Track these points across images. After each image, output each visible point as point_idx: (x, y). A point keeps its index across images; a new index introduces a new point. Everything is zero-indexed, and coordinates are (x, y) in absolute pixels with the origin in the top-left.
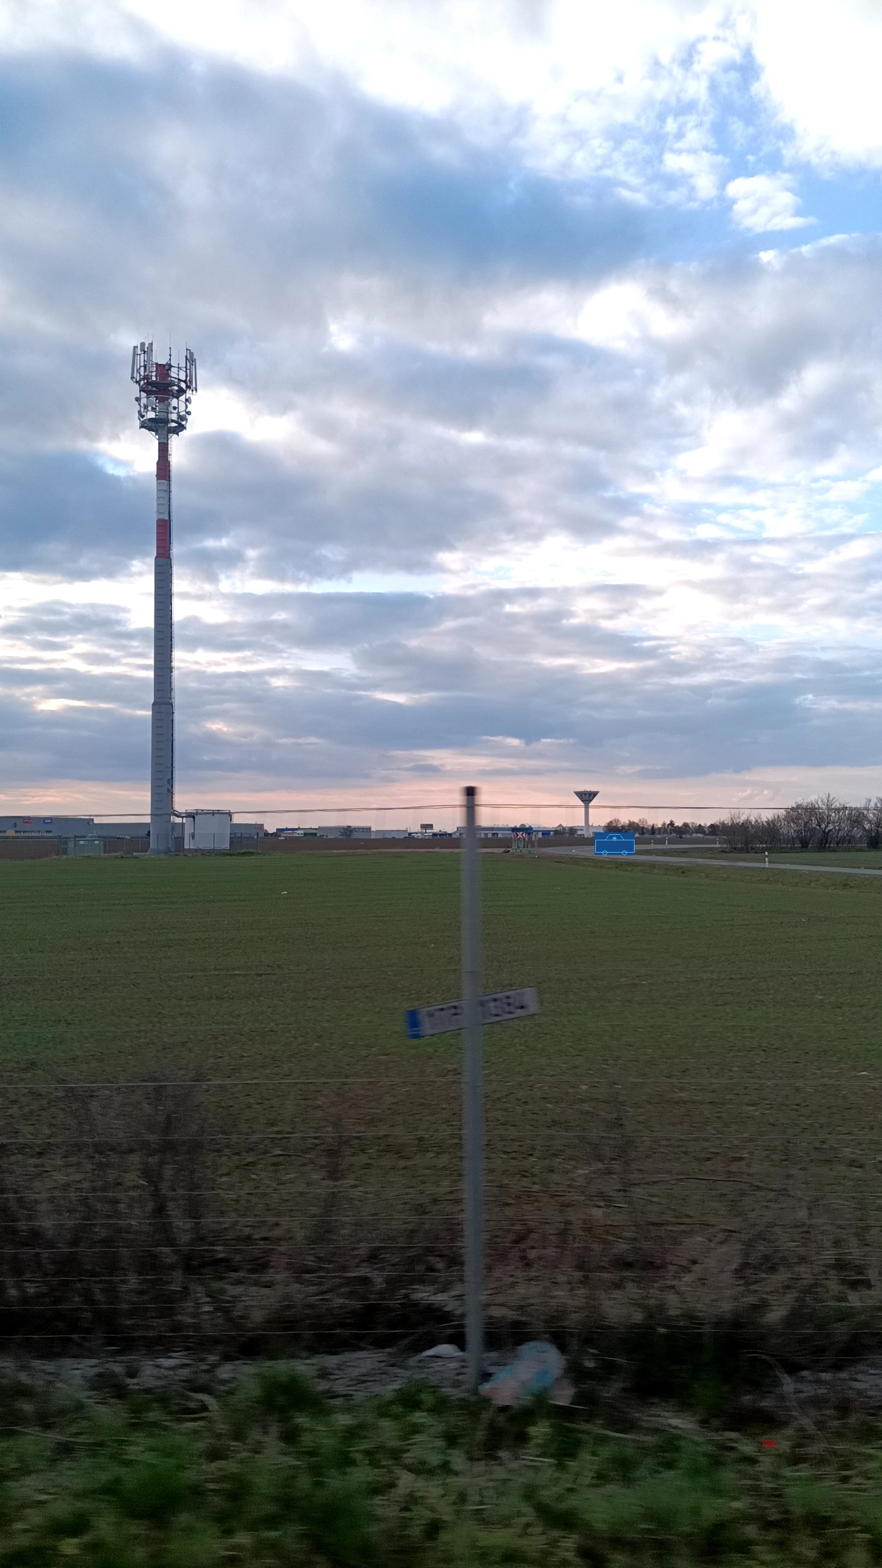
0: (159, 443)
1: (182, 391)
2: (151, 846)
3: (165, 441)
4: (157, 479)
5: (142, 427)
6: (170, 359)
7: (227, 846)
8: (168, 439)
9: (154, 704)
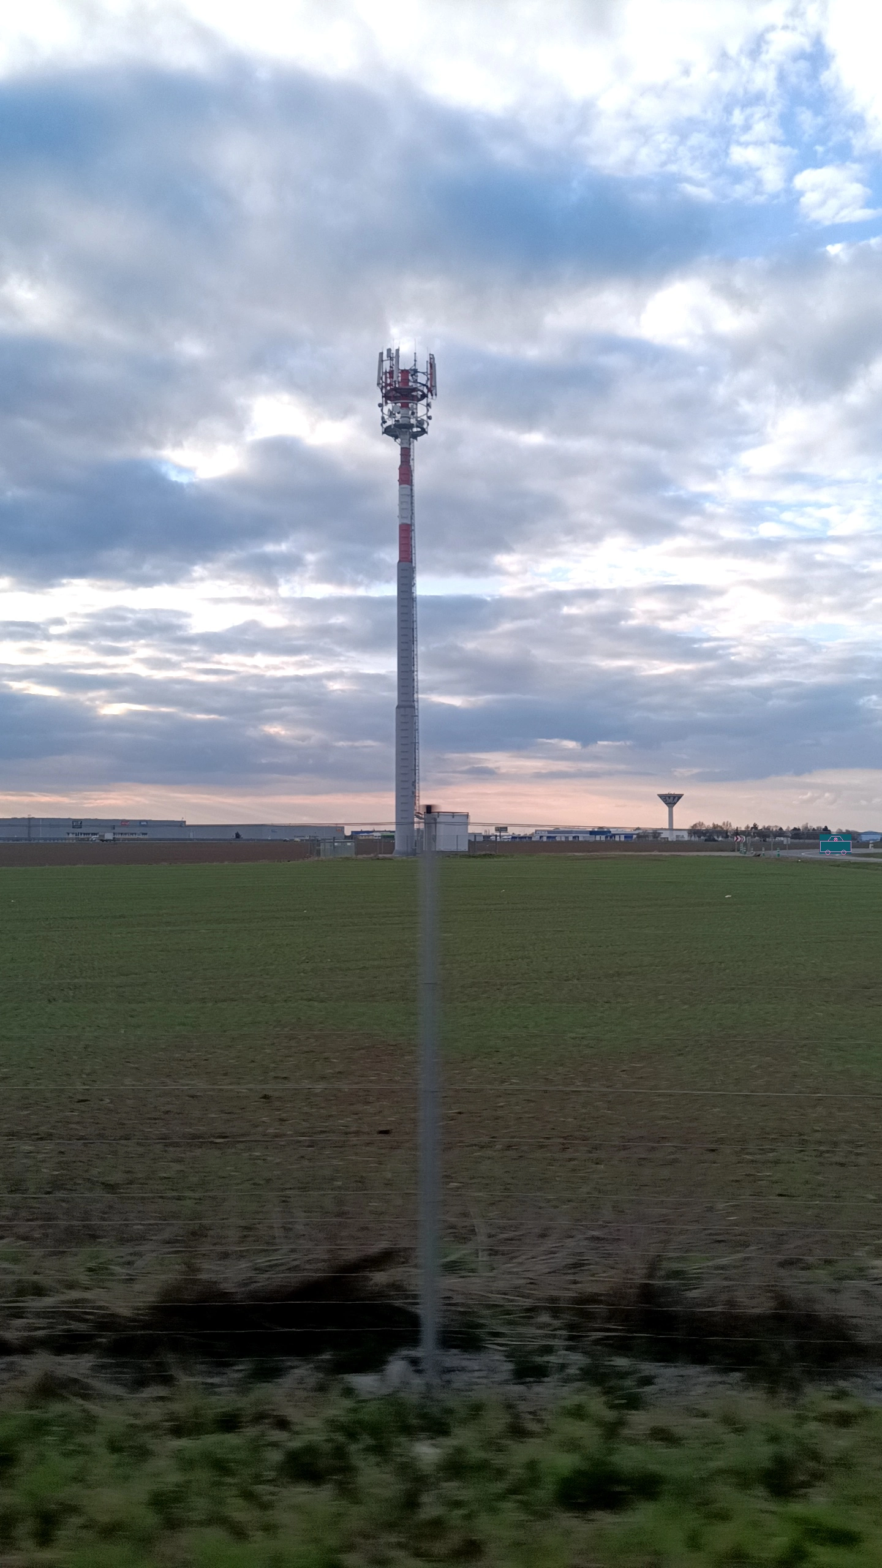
0: (402, 448)
1: (424, 396)
2: (396, 848)
3: (407, 446)
4: (400, 484)
5: (384, 433)
6: (415, 365)
7: (465, 848)
8: (410, 444)
9: (398, 707)
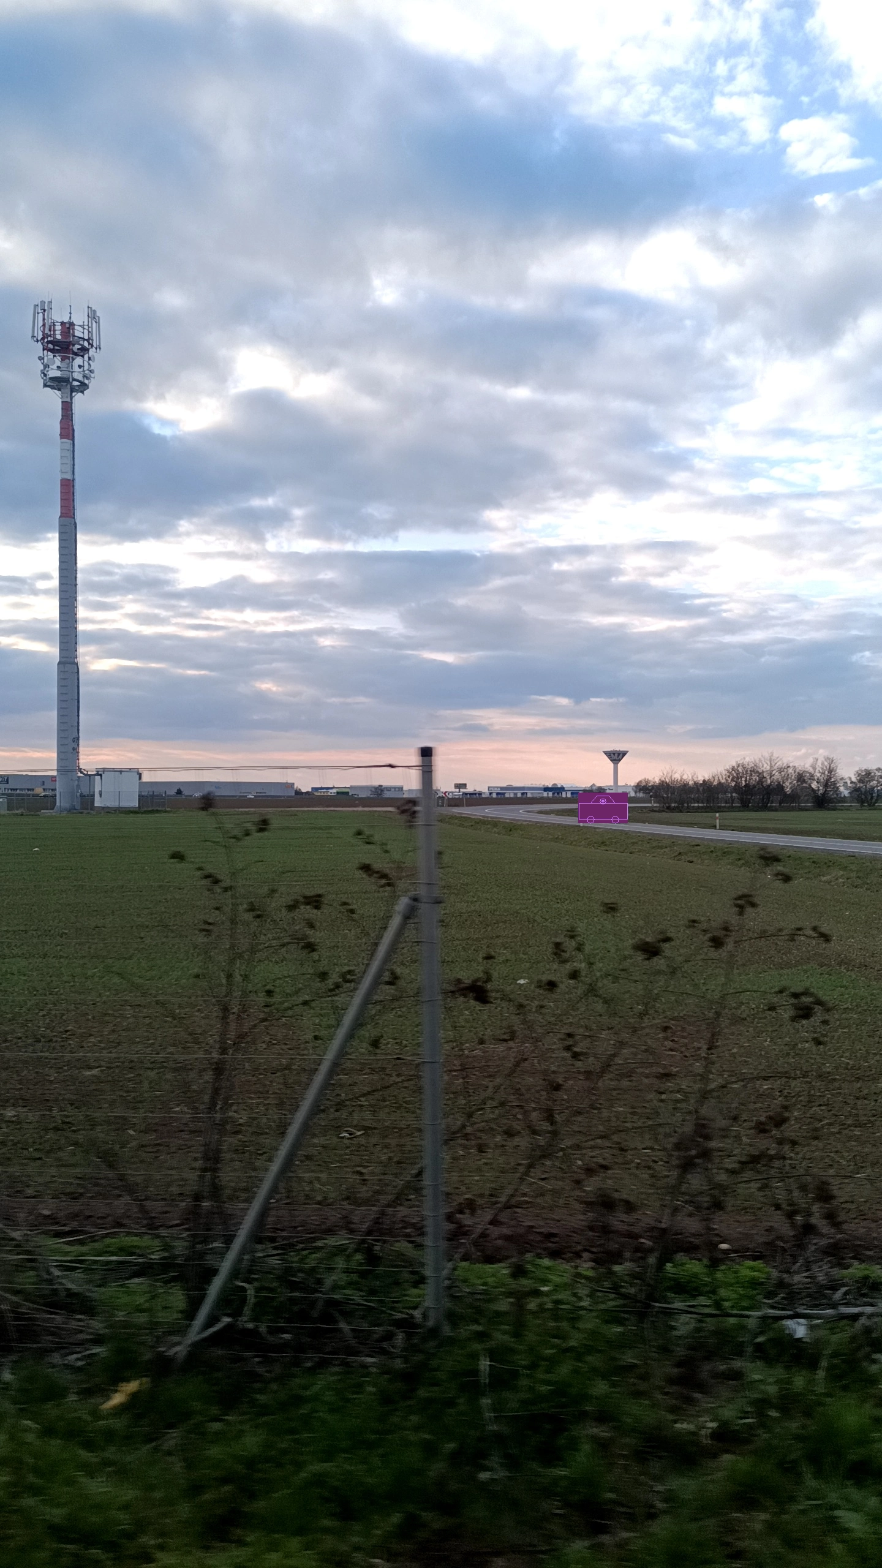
0: (63, 402)
1: (84, 350)
2: (58, 804)
3: (69, 400)
4: (61, 438)
5: (45, 386)
6: (70, 318)
7: (135, 803)
9: (59, 663)
